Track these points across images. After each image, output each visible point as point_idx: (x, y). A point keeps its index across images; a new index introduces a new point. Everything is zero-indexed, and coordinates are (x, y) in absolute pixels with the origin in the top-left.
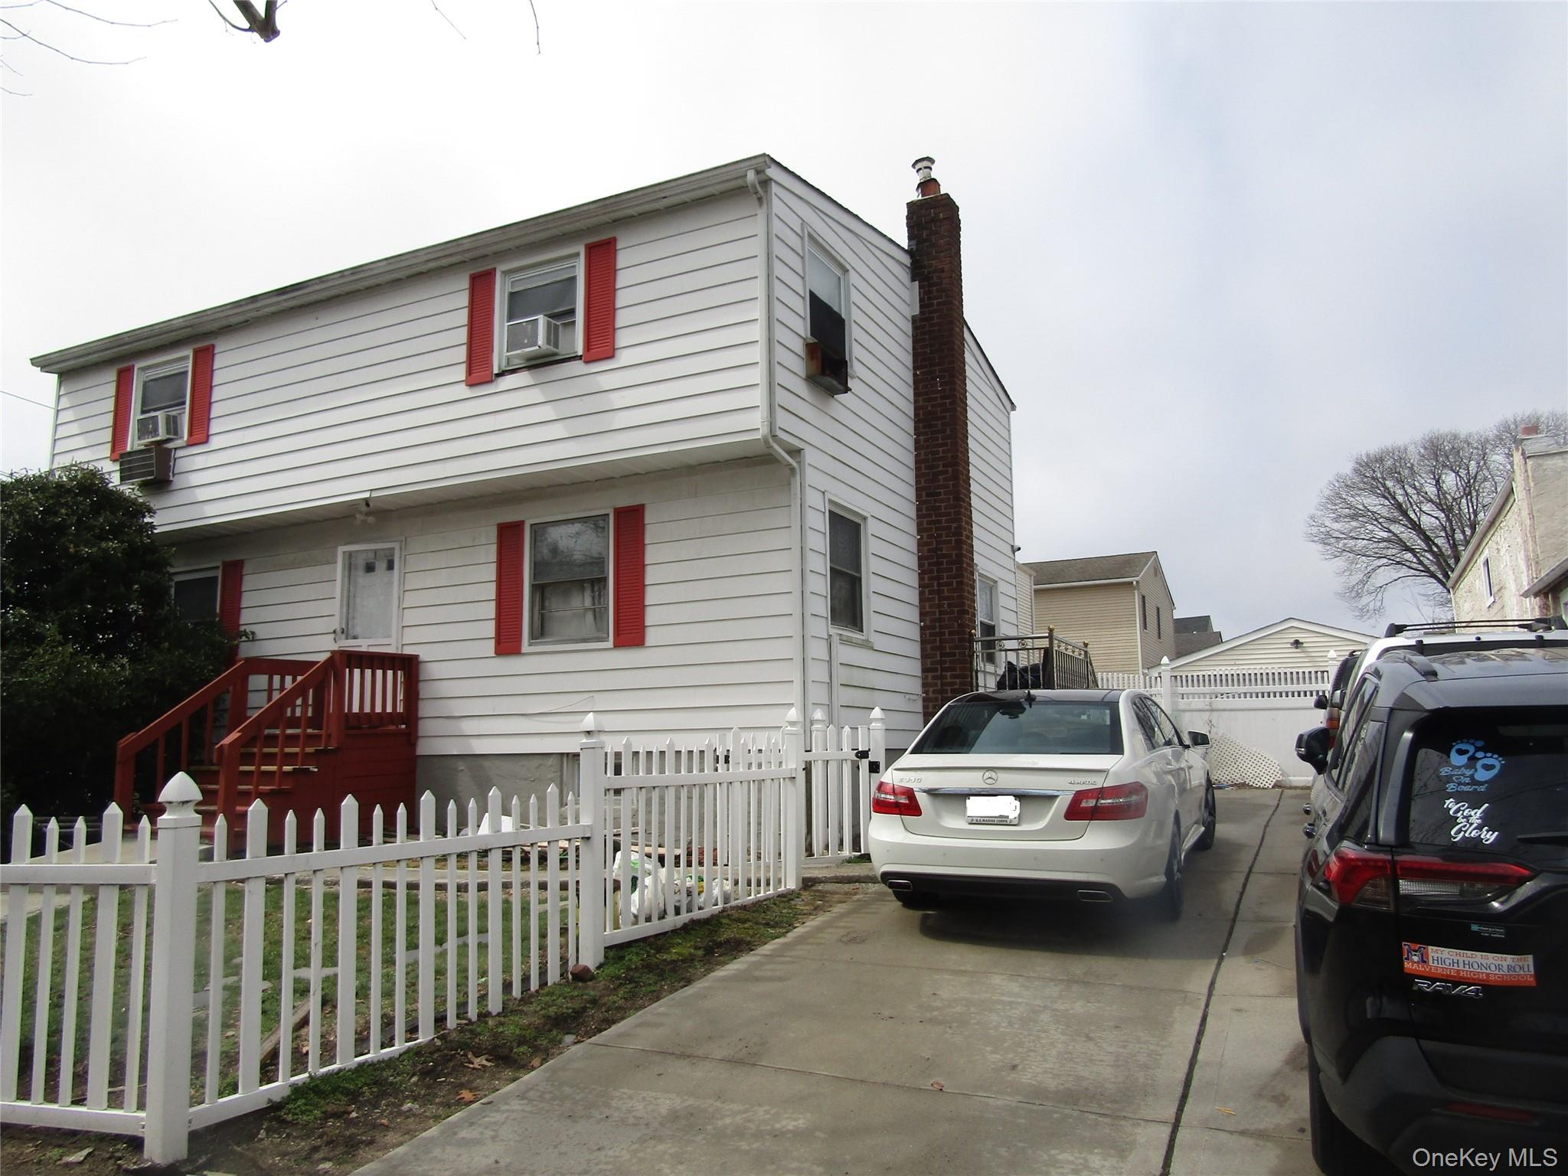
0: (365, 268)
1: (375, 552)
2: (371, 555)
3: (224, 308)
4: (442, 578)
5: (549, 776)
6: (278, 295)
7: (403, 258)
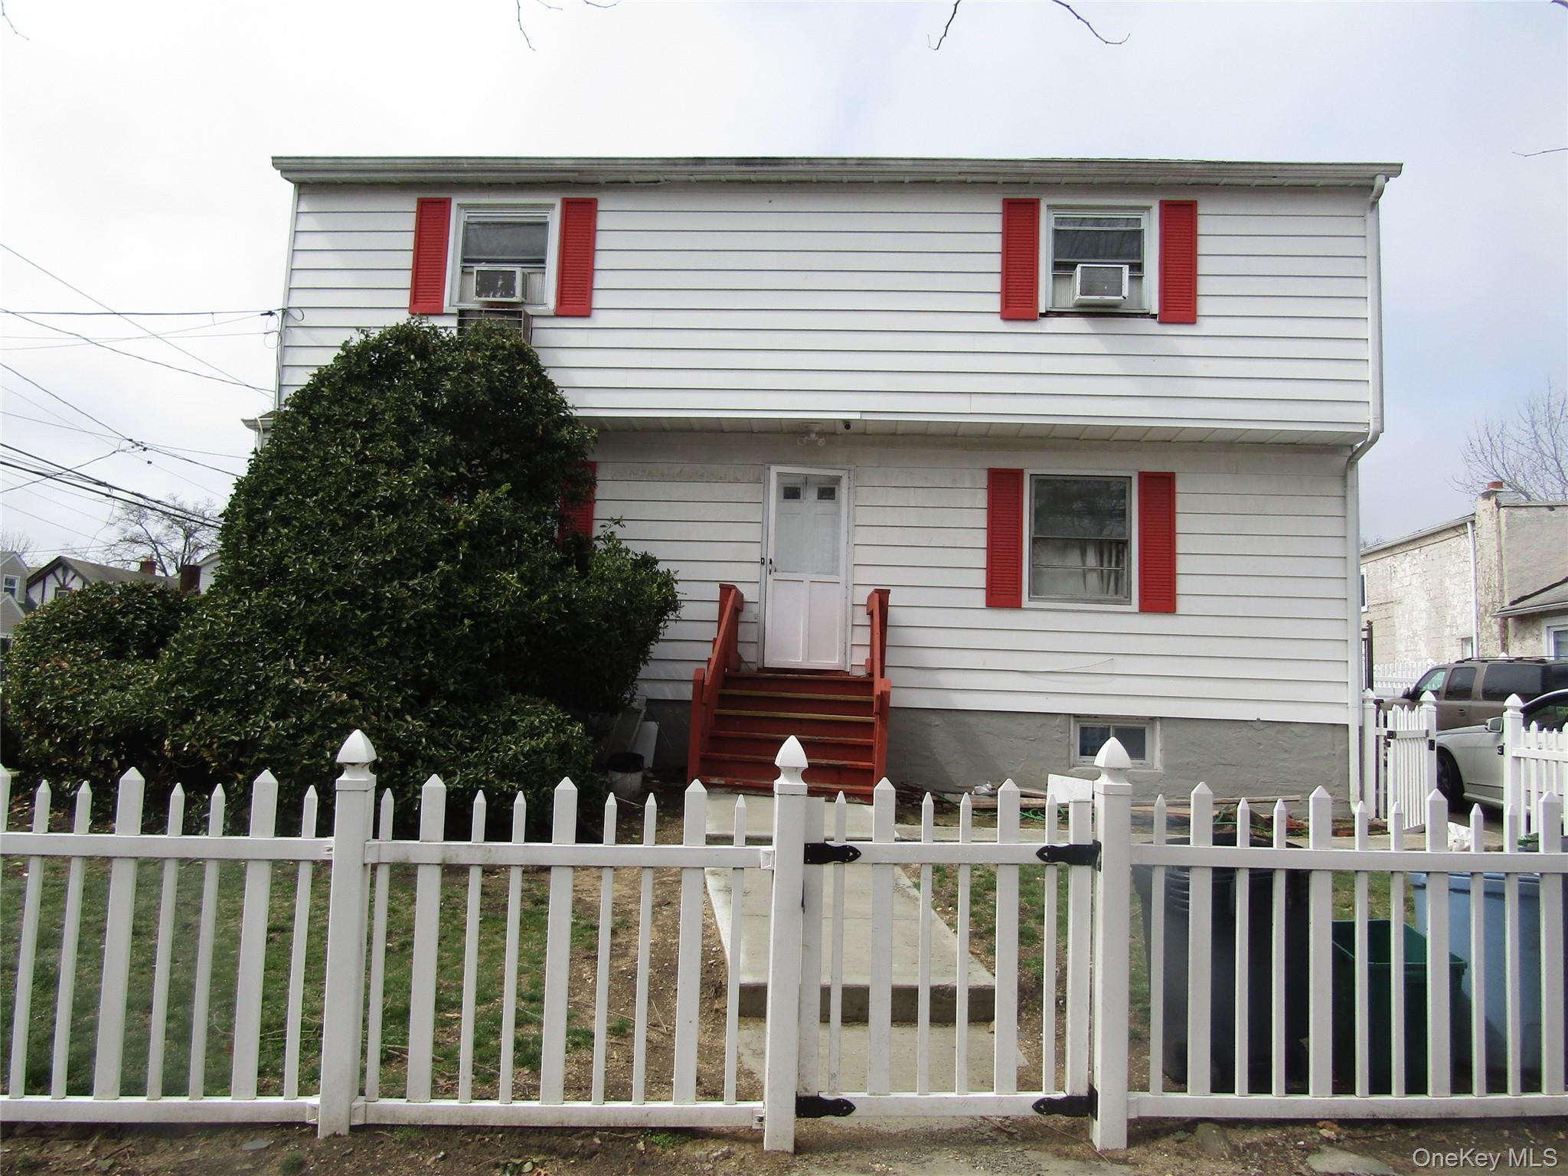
0: (879, 162)
1: (806, 477)
2: (802, 480)
3: (646, 162)
4: (911, 517)
5: (1056, 737)
6: (738, 164)
7: (936, 163)
